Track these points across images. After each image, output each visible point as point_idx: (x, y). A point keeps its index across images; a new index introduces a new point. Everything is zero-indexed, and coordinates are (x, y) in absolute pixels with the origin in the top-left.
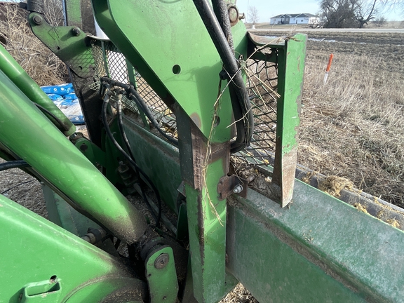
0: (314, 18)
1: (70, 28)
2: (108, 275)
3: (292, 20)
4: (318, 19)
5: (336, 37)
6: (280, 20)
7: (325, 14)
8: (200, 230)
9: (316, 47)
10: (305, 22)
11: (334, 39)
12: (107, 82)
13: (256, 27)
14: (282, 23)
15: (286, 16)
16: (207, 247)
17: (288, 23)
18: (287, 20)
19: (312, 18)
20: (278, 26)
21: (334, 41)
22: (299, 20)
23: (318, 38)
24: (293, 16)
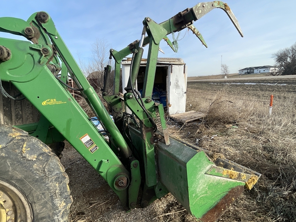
0: (274, 68)
1: (115, 96)
2: (120, 166)
3: (256, 71)
4: (277, 69)
5: (286, 81)
6: (246, 71)
7: (281, 66)
8: (146, 152)
9: (270, 89)
10: (266, 71)
11: (285, 83)
12: (125, 114)
13: (228, 77)
14: (248, 73)
15: (251, 68)
16: (148, 159)
17: (253, 72)
18: (252, 71)
19: (271, 69)
20: (245, 76)
21: (285, 85)
22: (262, 70)
23: (272, 83)
24: (257, 68)
